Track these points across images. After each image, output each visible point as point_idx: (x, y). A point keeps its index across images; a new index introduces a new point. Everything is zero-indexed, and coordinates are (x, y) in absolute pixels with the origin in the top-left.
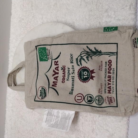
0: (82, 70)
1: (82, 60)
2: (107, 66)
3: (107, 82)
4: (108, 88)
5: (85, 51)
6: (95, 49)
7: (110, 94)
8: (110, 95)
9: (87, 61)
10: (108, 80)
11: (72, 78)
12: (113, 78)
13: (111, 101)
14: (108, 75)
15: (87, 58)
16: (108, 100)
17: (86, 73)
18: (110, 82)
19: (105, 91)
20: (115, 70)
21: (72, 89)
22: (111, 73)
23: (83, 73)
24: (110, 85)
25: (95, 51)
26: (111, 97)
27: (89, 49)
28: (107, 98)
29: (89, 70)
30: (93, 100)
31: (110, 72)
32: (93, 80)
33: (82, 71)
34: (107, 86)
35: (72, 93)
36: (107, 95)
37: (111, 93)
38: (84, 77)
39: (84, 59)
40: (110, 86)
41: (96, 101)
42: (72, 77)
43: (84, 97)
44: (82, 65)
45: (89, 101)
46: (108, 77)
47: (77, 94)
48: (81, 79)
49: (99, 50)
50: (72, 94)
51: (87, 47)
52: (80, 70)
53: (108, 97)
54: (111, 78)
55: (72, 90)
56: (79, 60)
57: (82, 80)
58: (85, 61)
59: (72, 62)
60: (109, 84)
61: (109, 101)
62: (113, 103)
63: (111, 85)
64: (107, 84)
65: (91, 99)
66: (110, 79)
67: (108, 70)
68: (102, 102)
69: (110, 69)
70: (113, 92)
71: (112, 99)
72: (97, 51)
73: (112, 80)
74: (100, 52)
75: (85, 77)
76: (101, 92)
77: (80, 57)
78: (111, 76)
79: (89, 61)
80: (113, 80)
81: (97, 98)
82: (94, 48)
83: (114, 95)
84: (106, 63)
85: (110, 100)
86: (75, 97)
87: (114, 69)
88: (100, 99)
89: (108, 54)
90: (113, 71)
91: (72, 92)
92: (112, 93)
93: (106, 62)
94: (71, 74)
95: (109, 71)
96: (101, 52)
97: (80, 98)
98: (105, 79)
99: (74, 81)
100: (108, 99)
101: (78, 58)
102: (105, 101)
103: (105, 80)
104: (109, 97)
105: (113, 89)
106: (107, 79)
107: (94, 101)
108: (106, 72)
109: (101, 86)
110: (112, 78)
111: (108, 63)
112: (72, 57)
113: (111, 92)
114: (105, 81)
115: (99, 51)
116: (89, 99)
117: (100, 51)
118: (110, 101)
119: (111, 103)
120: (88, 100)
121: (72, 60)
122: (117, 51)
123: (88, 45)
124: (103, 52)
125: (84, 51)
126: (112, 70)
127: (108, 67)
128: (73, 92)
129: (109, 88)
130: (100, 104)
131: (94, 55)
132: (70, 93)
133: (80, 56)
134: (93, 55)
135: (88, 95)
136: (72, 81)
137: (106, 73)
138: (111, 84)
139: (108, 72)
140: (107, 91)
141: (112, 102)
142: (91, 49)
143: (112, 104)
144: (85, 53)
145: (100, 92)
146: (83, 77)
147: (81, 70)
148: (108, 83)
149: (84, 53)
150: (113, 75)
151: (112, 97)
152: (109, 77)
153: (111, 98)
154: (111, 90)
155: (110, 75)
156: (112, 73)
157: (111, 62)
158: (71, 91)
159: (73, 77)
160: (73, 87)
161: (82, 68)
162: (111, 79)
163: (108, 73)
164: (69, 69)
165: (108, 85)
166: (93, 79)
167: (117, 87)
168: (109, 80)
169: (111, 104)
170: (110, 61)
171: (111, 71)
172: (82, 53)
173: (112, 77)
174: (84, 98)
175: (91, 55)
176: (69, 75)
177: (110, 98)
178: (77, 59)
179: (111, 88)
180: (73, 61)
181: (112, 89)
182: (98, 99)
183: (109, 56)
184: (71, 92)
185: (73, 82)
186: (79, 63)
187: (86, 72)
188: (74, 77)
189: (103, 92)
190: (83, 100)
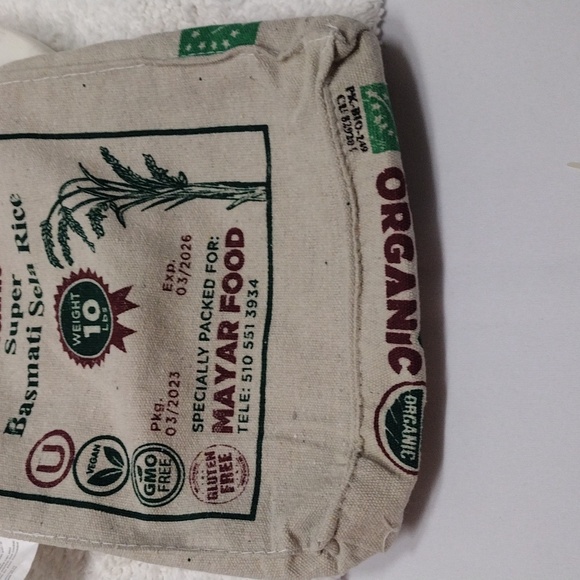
0: (74, 290)
1: (70, 233)
2: (215, 266)
3: (215, 360)
4: (218, 397)
5: (88, 177)
6: (150, 162)
7: (228, 435)
8: (221, 444)
9: (92, 236)
10: (220, 352)
11: (31, 340)
12: (247, 340)
13: (223, 482)
14: (219, 317)
15: (95, 216)
16: (209, 473)
17: (92, 310)
18: (233, 360)
19: (197, 419)
20: (263, 288)
21: (27, 402)
22: (237, 309)
23: (81, 310)
24: (227, 384)
25: (146, 174)
26: (226, 451)
27: (117, 168)
28: (203, 457)
29: (106, 287)
30: (124, 469)
31: (232, 299)
32: (124, 351)
33: (75, 299)
34: (213, 388)
35: (20, 426)
36: (208, 439)
37: (229, 430)
38: (87, 336)
39: (78, 228)
40: (232, 390)
41: (138, 477)
42: (28, 330)
43: (76, 451)
44: (71, 262)
45: (98, 479)
46: (221, 335)
47: (47, 436)
48: (71, 342)
49: (173, 173)
50: (20, 432)
51: (105, 153)
52: (66, 292)
53: (210, 456)
54: (236, 337)
55: (27, 408)
56: (55, 232)
57: (77, 349)
58: (85, 239)
59: (25, 244)
60: (225, 374)
61: (212, 480)
62: (232, 490)
63: (236, 382)
64: (213, 374)
65: (110, 466)
66: (230, 342)
67: (219, 291)
68: (171, 487)
69: (233, 283)
70: (243, 425)
71: (235, 469)
72: (160, 174)
73: (239, 353)
74: (181, 183)
75: (88, 330)
76: (171, 424)
77: (61, 217)
78: (236, 326)
79: (103, 235)
80: (248, 352)
81: (141, 462)
82: (143, 159)
83: (245, 444)
84: (212, 246)
85: (218, 475)
86: (32, 453)
87: (254, 283)
88: (157, 466)
89: (222, 191)
90: (253, 297)
91: (23, 421)
92: (235, 429)
93: (215, 241)
94: (26, 315)
95: (229, 295)
96: (187, 185)
97: (52, 458)
98: (203, 344)
99: (37, 358)
100: (212, 469)
101: (51, 222)
102: (193, 479)
103: (204, 352)
104: (220, 451)
105: (243, 405)
106: (215, 344)
107: (129, 481)
108: (207, 301)
109: (174, 387)
110: (241, 340)
111: (223, 250)
112: (19, 213)
113: (233, 422)
114: (203, 357)
115: (172, 178)
116: (103, 463)
117: (176, 175)
118: (222, 475)
119: (223, 491)
120: (96, 471)
121: (21, 233)
122: (269, 177)
123: (111, 144)
124: (195, 185)
125: (83, 176)
126: (247, 287)
127: (222, 271)
128: (28, 418)
129: (225, 396)
130: (158, 495)
131: (144, 200)
132: (8, 430)
133: (59, 206)
134: (137, 203)
135: (97, 443)
136: (30, 358)
137: (207, 306)
138: (232, 375)
139: (223, 298)
140: (209, 420)
141: (230, 485)
142: (125, 164)
143: (230, 495)
144: (87, 190)
145: (162, 425)
146: (81, 333)
147: (70, 292)
148: (218, 368)
149: (80, 190)
150: (250, 320)
151: (235, 455)
152: (228, 331)
153: (228, 463)
154: (231, 413)
155: (232, 317)
156: (244, 309)
157: (241, 243)
158: (19, 417)
159: (35, 335)
160: (32, 389)
161: (74, 277)
162: (234, 346)
163: (224, 308)
164: (17, 287)
165: (218, 380)
166: (121, 346)
167: (268, 396)
168: (226, 353)
169: (222, 497)
170: (235, 238)
171: (241, 299)
172: (66, 191)
173: (240, 331)
174: (73, 462)
175: (119, 203)
176: (15, 320)
177: (221, 460)
178: (46, 226)
179: (235, 397)
180: (25, 236)
181: (239, 405)
182: (144, 467)
183: (228, 203)
184: (15, 420)
185: (33, 361)
186: (58, 250)
187: (92, 303)
188: (38, 330)
189: (185, 424)
190: (65, 474)
